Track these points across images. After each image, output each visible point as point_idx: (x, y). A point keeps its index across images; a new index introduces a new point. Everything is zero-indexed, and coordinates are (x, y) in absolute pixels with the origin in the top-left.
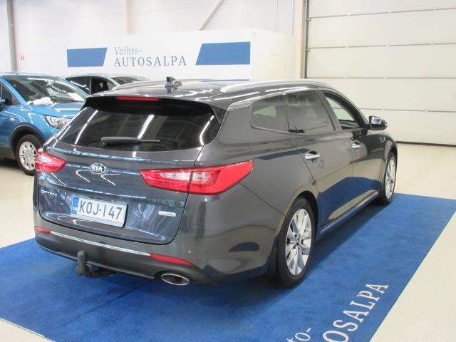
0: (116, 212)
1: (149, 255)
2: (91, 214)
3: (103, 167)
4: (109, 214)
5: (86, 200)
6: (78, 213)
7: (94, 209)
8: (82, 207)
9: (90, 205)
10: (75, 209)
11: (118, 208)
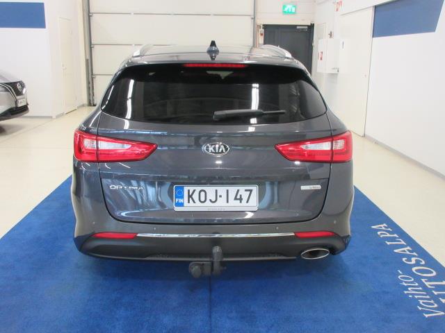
0: (245, 195)
1: (293, 234)
2: (208, 203)
3: (225, 147)
4: (236, 199)
5: (195, 188)
6: (186, 203)
7: (211, 196)
8: (190, 196)
9: (203, 194)
10: (181, 201)
11: (246, 190)
